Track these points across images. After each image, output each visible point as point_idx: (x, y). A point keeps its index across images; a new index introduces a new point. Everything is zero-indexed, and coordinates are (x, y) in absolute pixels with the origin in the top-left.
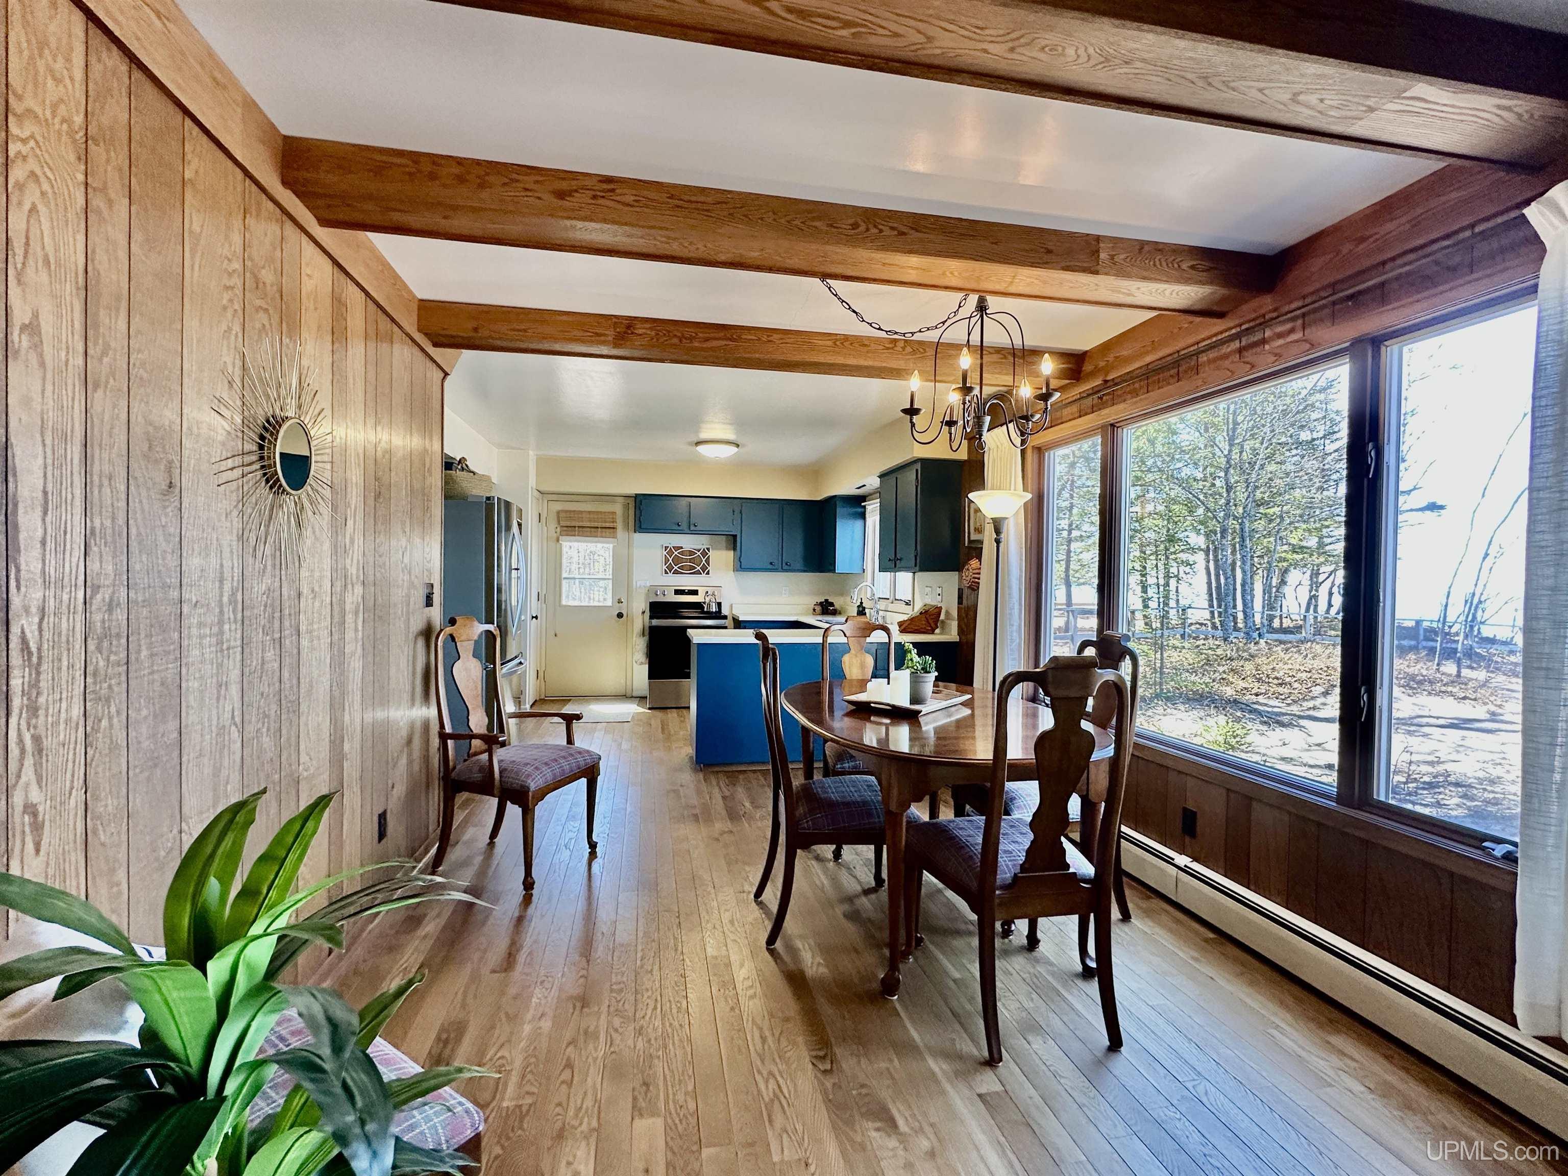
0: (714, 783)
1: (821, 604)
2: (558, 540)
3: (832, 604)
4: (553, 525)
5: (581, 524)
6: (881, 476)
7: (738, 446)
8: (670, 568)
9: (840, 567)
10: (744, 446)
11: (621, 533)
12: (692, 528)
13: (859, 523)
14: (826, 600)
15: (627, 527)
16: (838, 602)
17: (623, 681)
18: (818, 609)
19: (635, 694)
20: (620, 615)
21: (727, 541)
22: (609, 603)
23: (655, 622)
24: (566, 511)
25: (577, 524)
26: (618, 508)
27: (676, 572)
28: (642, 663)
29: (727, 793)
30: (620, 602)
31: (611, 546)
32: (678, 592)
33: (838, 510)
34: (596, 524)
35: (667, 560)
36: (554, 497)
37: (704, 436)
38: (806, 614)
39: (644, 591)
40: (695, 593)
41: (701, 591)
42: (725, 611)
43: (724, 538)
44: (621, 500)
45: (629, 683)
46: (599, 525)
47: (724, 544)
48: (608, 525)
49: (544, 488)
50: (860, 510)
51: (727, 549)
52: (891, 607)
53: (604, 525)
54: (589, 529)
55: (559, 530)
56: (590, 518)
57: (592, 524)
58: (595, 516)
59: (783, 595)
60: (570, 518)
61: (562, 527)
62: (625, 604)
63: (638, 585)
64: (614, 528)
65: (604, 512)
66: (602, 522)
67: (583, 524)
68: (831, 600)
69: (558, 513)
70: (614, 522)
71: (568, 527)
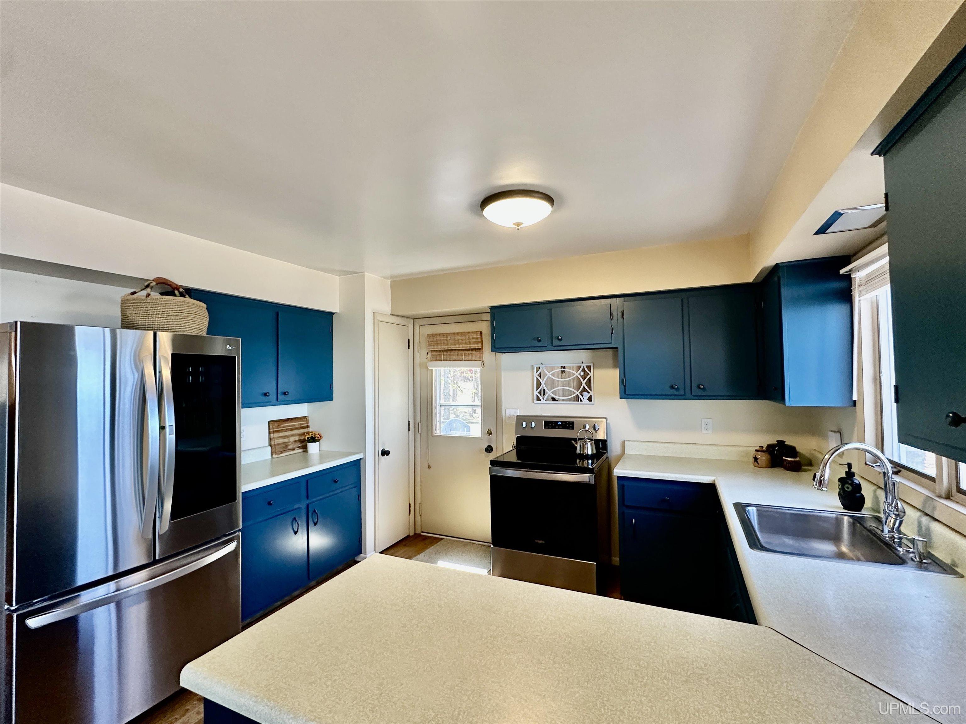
1: (769, 449)
2: (429, 366)
3: (792, 451)
4: (424, 351)
8: (542, 393)
9: (794, 395)
12: (556, 342)
14: (781, 443)
18: (763, 458)
20: (489, 449)
21: (612, 356)
22: (478, 434)
24: (434, 335)
25: (443, 348)
26: (485, 327)
27: (550, 398)
30: (490, 433)
31: (478, 370)
32: (550, 424)
33: (786, 292)
34: (461, 347)
35: (539, 384)
36: (423, 321)
39: (513, 422)
40: (571, 426)
41: (577, 424)
42: (614, 451)
43: (606, 352)
46: (465, 346)
48: (473, 346)
51: (613, 366)
53: (468, 346)
54: (456, 353)
55: (430, 354)
56: (455, 340)
57: (457, 346)
58: (460, 338)
59: (704, 432)
60: (438, 342)
61: (432, 351)
62: (493, 436)
63: (508, 414)
64: (480, 349)
65: (469, 333)
66: (466, 344)
67: (449, 348)
68: (790, 441)
69: (427, 337)
70: (479, 342)
71: (435, 351)
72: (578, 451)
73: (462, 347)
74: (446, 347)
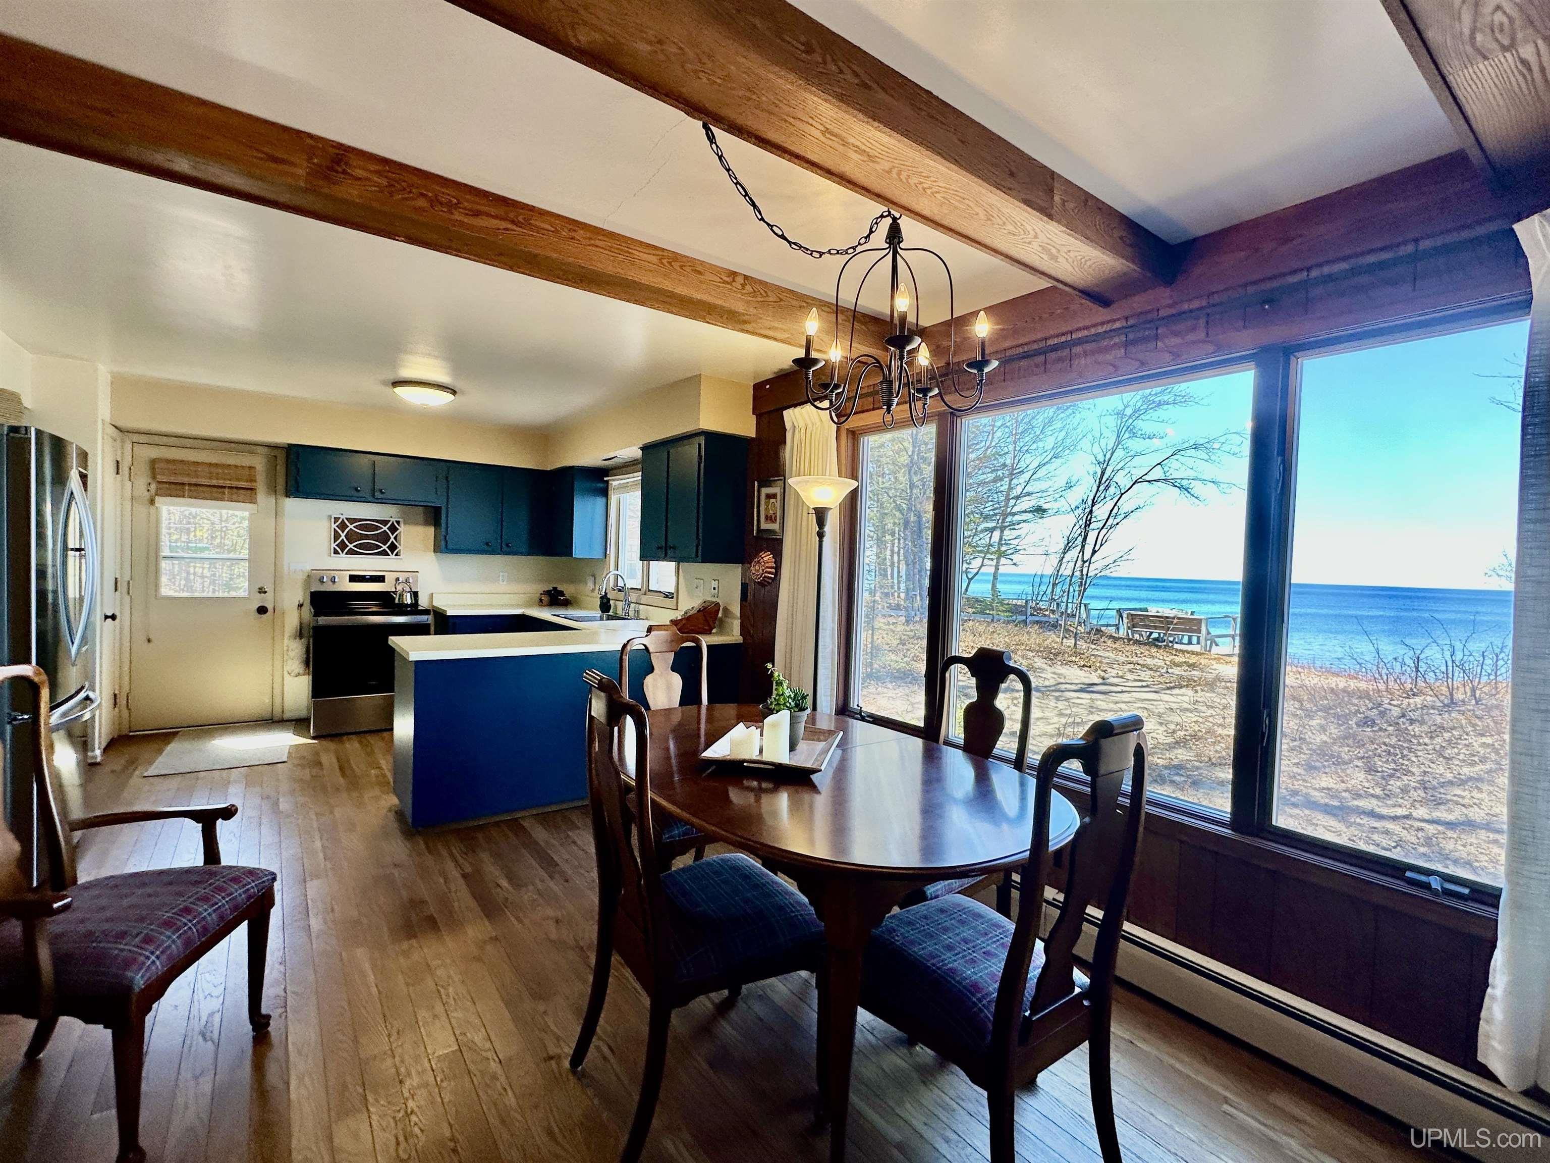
0: (444, 853)
1: (548, 593)
2: (152, 502)
3: (562, 593)
4: (142, 482)
5: (194, 481)
6: (644, 449)
7: (454, 392)
8: (342, 546)
9: (578, 551)
10: (463, 393)
11: (262, 496)
12: (377, 494)
13: (600, 501)
14: (555, 589)
15: (272, 489)
16: (568, 590)
17: (267, 700)
18: (544, 597)
19: (287, 716)
20: (262, 610)
21: (425, 514)
22: (242, 593)
23: (323, 620)
24: (168, 461)
25: (186, 480)
26: (259, 463)
27: (351, 552)
28: (298, 675)
29: (468, 869)
30: (262, 591)
31: (246, 514)
32: (353, 579)
33: (577, 485)
34: (221, 483)
35: (337, 536)
36: (143, 438)
37: (406, 373)
38: (529, 605)
39: (301, 577)
40: (380, 579)
41: (390, 577)
42: (423, 603)
43: (421, 509)
44: (264, 450)
45: (278, 701)
46: (227, 483)
47: (421, 518)
48: (241, 484)
49: (123, 423)
50: (601, 485)
51: (426, 523)
52: (644, 599)
53: (235, 484)
54: (208, 489)
55: (153, 487)
56: (211, 473)
57: (214, 481)
58: (221, 471)
59: (501, 583)
60: (177, 472)
61: (159, 482)
62: (269, 595)
63: (292, 569)
65: (237, 466)
66: (231, 479)
67: (198, 481)
68: (560, 588)
69: (153, 463)
70: (251, 481)
71: (170, 483)
72: (397, 601)
73: (224, 483)
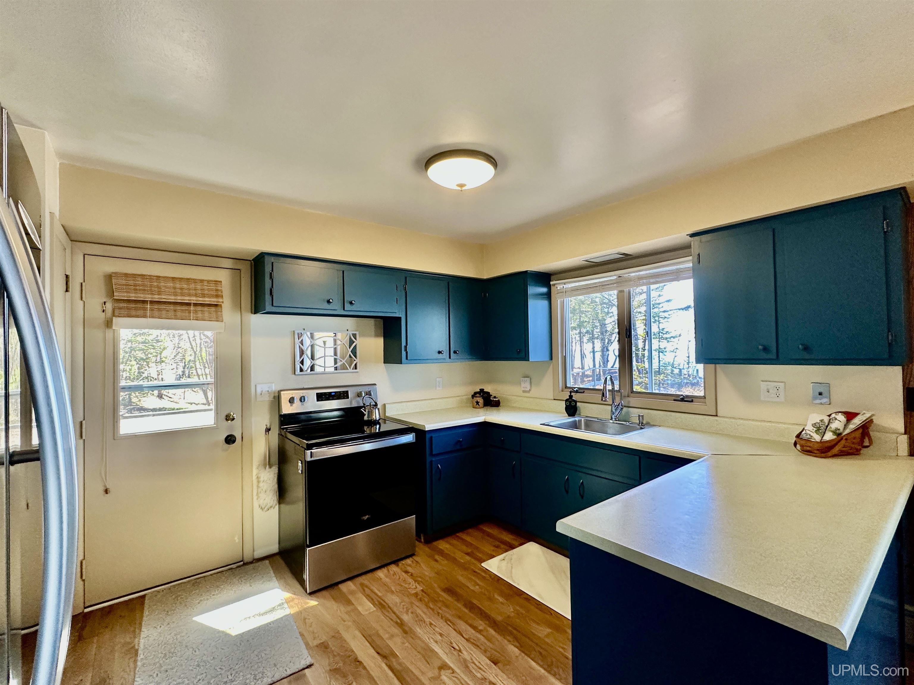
2: (108, 324)
4: (96, 299)
5: (156, 298)
11: (228, 314)
12: (347, 307)
14: (482, 390)
15: (238, 305)
17: (237, 539)
18: (481, 401)
21: (376, 325)
22: (210, 423)
24: (127, 276)
25: (149, 297)
26: (223, 277)
28: (268, 507)
30: (228, 418)
31: (213, 334)
32: (321, 397)
33: (529, 289)
34: (186, 299)
36: (98, 249)
39: (268, 399)
40: (345, 395)
41: (352, 392)
43: (372, 321)
44: (228, 263)
45: (248, 539)
46: (192, 300)
47: (373, 329)
48: (207, 300)
49: (72, 227)
50: (547, 289)
53: (201, 300)
54: (172, 307)
55: (109, 306)
56: (175, 288)
57: (179, 298)
58: (185, 286)
59: (437, 388)
60: (138, 288)
61: (117, 301)
62: (237, 422)
63: (259, 391)
64: (216, 305)
65: (202, 281)
66: (196, 295)
67: (161, 298)
68: (485, 388)
69: (109, 278)
70: (217, 296)
71: (129, 301)
72: (366, 418)
73: (189, 300)
74: (156, 296)
